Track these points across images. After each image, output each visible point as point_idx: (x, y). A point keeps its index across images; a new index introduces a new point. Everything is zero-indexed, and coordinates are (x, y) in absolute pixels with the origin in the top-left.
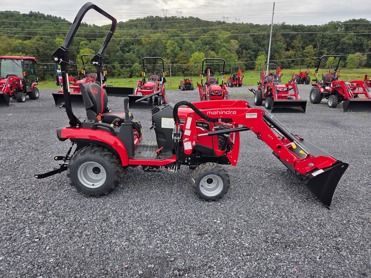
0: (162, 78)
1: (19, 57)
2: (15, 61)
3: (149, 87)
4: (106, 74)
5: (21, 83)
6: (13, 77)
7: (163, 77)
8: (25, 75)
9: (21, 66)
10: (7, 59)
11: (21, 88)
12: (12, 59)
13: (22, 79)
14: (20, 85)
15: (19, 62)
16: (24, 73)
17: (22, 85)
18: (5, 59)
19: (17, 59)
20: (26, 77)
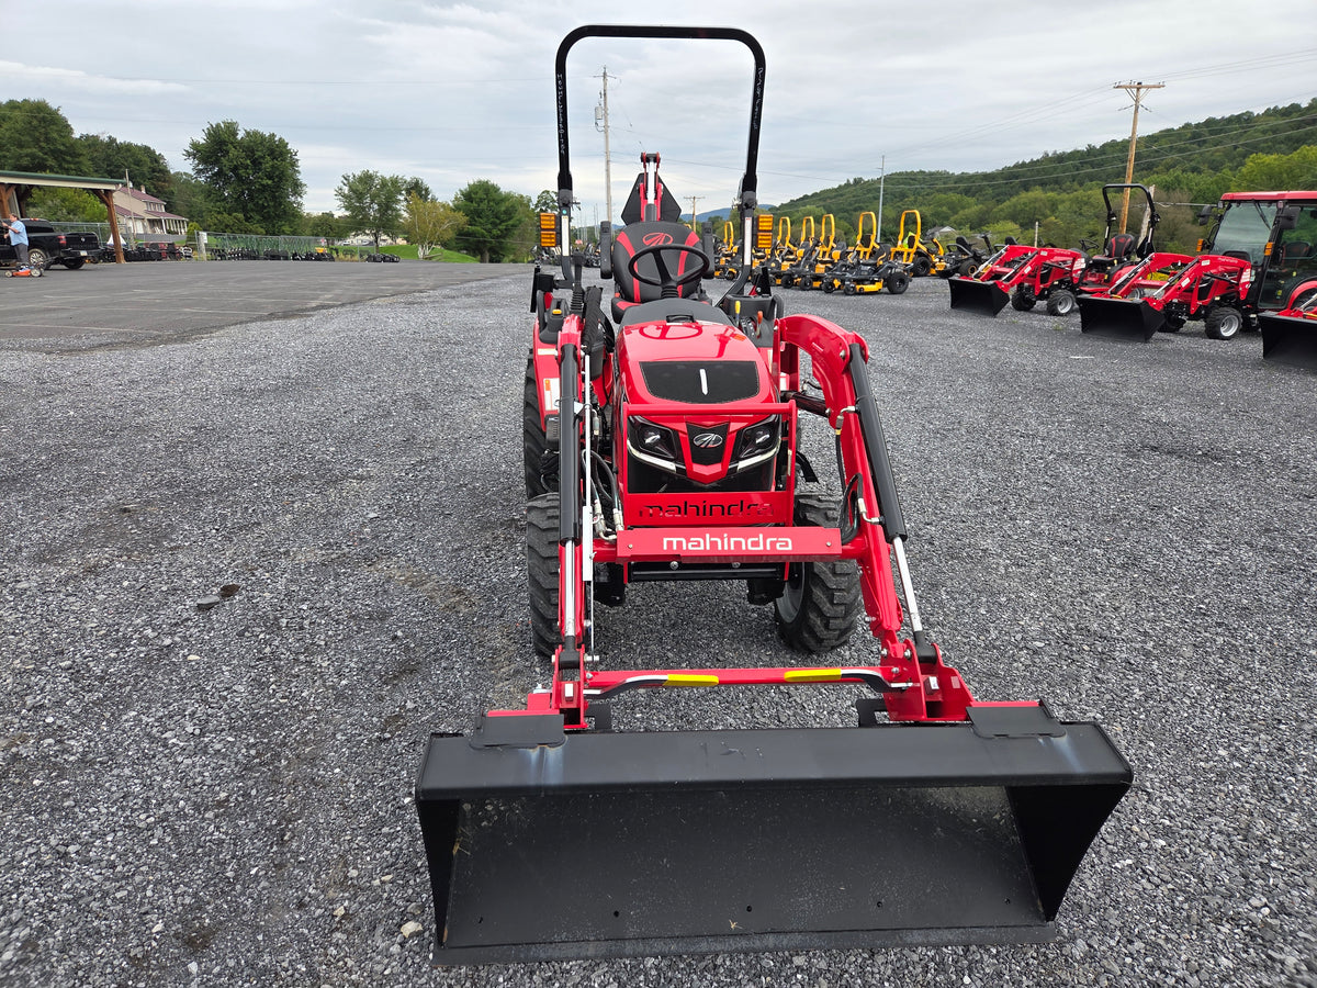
2: (1264, 207)
5: (1245, 280)
6: (1212, 259)
8: (1269, 252)
9: (1271, 224)
10: (1245, 201)
11: (1238, 292)
13: (1255, 266)
14: (1237, 284)
15: (1270, 212)
16: (1272, 245)
18: (1239, 202)
19: (1271, 201)
20: (1274, 259)
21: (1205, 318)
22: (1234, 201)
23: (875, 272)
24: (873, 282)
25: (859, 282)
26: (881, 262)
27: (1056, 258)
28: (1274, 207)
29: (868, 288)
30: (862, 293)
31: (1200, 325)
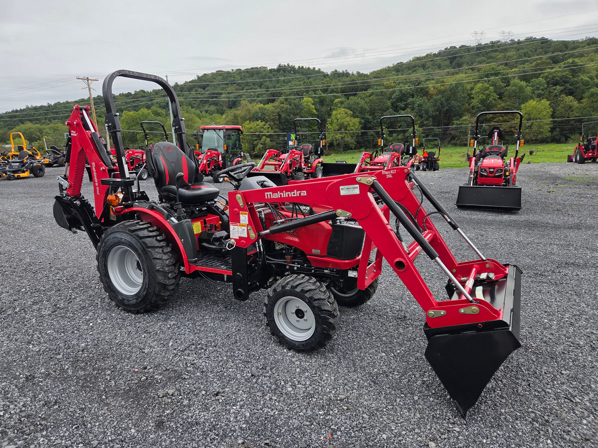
0: (411, 148)
1: (221, 126)
2: (217, 131)
3: (381, 163)
4: (324, 144)
5: (220, 158)
6: (210, 152)
7: (412, 146)
8: (225, 149)
9: (223, 138)
10: (209, 129)
11: (219, 164)
12: (214, 129)
13: (222, 154)
14: (218, 161)
15: (221, 133)
16: (225, 146)
17: (222, 162)
18: (208, 129)
19: (220, 129)
20: (227, 151)
21: (211, 175)
22: (206, 129)
23: (23, 166)
24: (24, 172)
25: (14, 172)
26: (26, 161)
27: (136, 154)
28: (222, 131)
29: (22, 175)
30: (19, 178)
31: (210, 178)
